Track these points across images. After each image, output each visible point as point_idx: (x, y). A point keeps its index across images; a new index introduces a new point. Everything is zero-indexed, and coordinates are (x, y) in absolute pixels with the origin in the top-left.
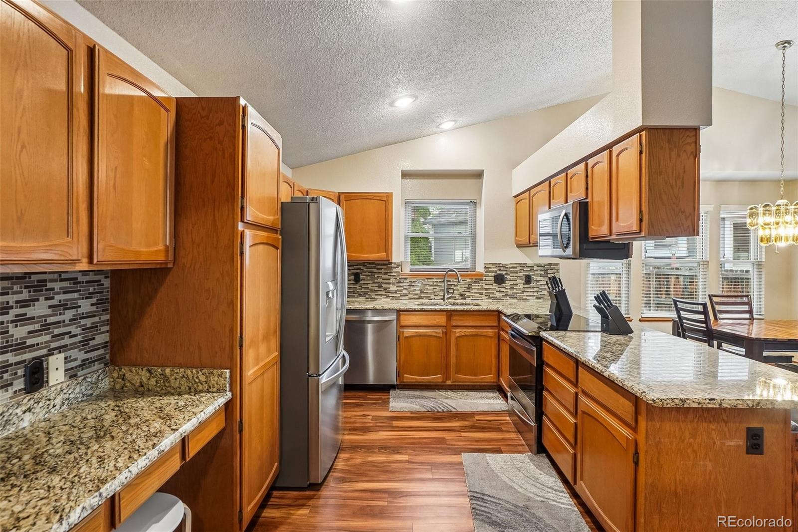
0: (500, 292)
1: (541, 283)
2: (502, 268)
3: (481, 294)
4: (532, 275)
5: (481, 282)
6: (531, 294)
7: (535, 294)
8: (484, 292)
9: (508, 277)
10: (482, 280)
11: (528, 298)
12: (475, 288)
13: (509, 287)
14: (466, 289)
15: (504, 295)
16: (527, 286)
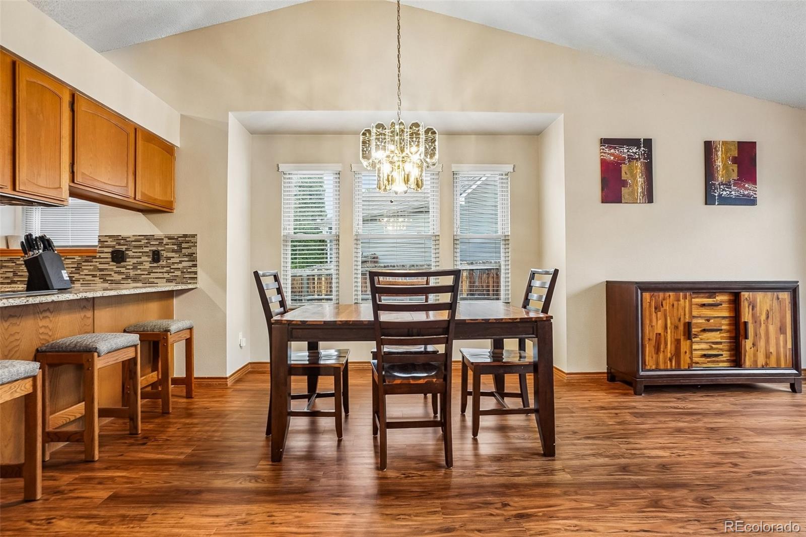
0: (119, 273)
1: (173, 260)
2: (122, 241)
3: (94, 276)
4: (162, 250)
5: (94, 260)
6: (160, 275)
7: (166, 275)
8: (98, 273)
9: (130, 253)
10: (95, 257)
11: (156, 281)
12: (87, 268)
13: (131, 267)
14: (74, 269)
15: (124, 277)
16: (155, 265)
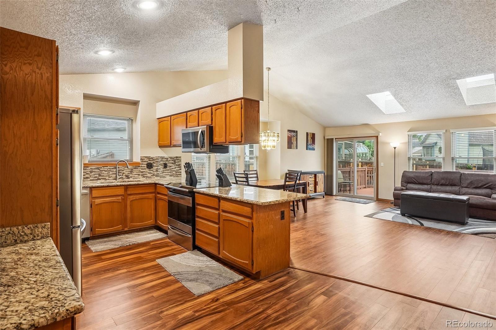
0: (150, 173)
1: (172, 167)
2: (151, 159)
3: (139, 175)
4: (168, 163)
5: (139, 168)
6: (167, 174)
7: (169, 174)
8: (141, 174)
9: (155, 165)
10: (139, 166)
11: (165, 176)
12: (135, 171)
13: (155, 171)
14: (129, 172)
15: (152, 175)
16: (165, 169)
